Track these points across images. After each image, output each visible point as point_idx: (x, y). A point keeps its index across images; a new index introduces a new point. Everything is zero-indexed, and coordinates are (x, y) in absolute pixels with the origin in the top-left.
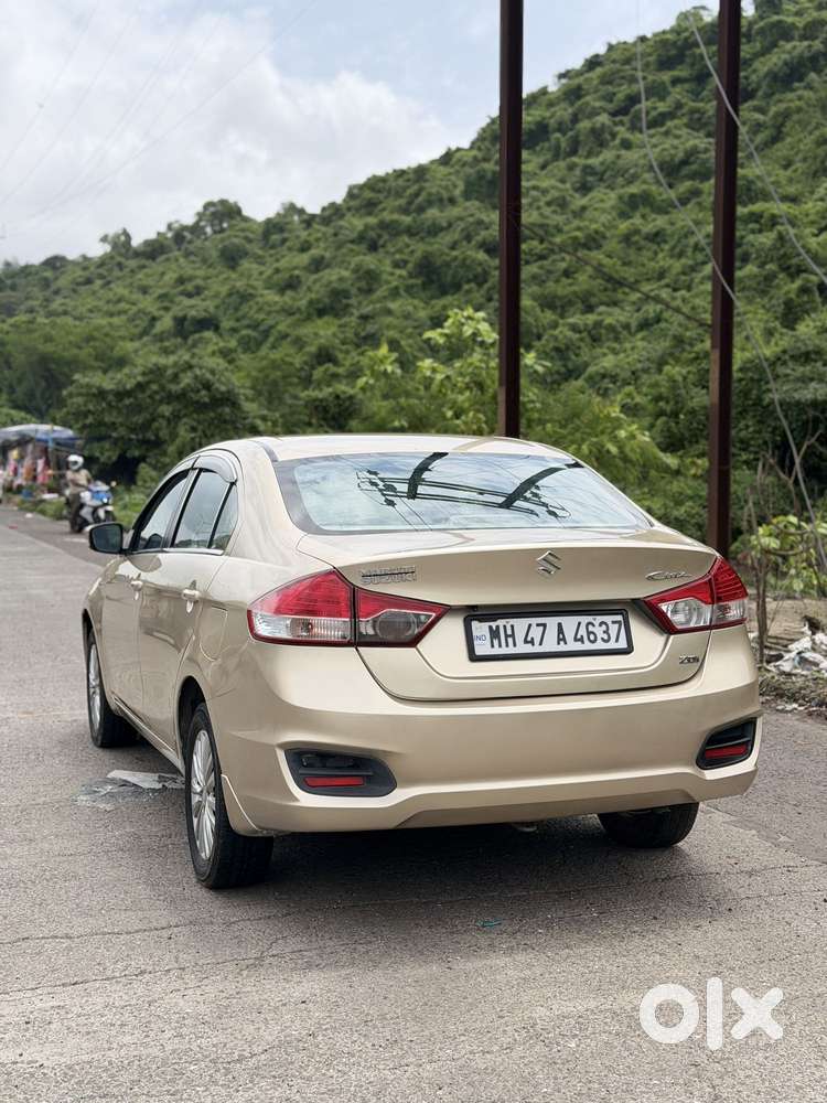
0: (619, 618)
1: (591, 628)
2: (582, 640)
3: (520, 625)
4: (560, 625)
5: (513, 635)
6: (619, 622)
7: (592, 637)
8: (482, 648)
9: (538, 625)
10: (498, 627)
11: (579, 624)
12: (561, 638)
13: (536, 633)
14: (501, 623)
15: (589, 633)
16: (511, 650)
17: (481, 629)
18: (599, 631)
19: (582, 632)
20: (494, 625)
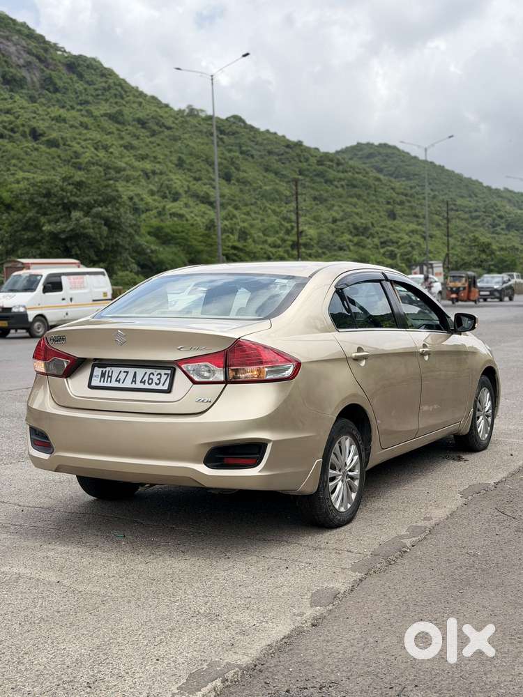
0: (169, 372)
1: (151, 376)
2: (144, 383)
3: (116, 370)
4: (135, 373)
5: (111, 377)
6: (168, 374)
7: (150, 381)
8: (95, 382)
9: (124, 372)
10: (106, 371)
11: (146, 373)
12: (134, 381)
13: (122, 376)
14: (108, 369)
15: (149, 379)
16: (108, 385)
17: (98, 371)
18: (155, 378)
19: (146, 378)
20: (104, 370)
